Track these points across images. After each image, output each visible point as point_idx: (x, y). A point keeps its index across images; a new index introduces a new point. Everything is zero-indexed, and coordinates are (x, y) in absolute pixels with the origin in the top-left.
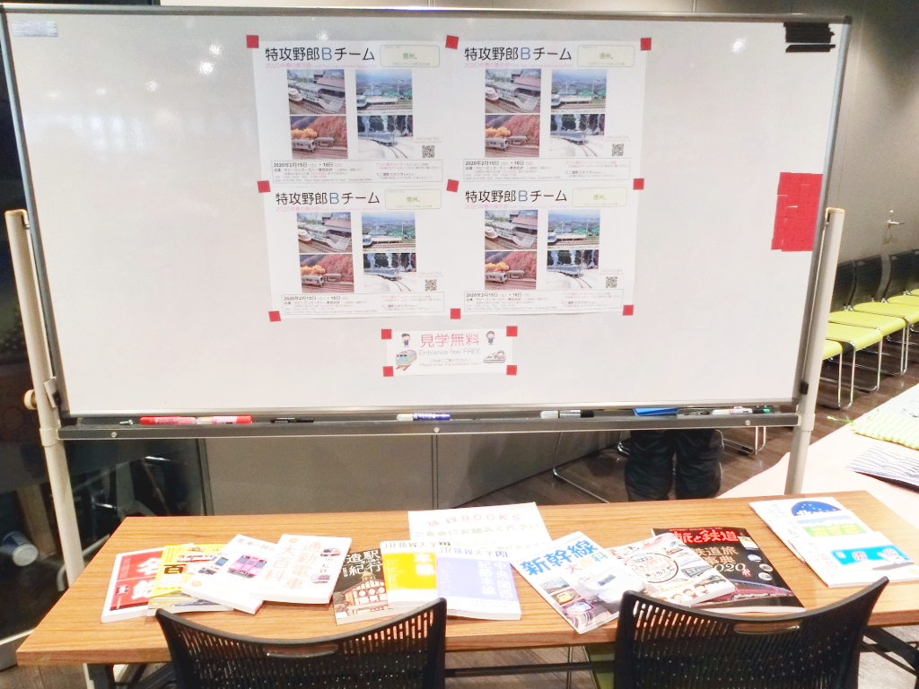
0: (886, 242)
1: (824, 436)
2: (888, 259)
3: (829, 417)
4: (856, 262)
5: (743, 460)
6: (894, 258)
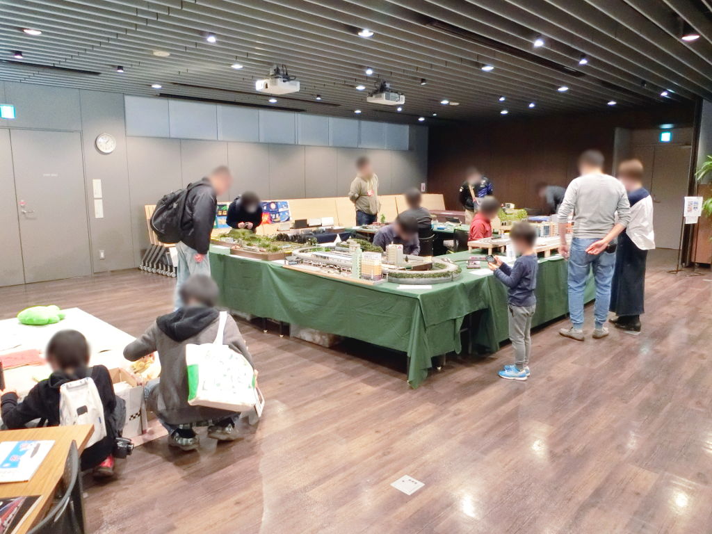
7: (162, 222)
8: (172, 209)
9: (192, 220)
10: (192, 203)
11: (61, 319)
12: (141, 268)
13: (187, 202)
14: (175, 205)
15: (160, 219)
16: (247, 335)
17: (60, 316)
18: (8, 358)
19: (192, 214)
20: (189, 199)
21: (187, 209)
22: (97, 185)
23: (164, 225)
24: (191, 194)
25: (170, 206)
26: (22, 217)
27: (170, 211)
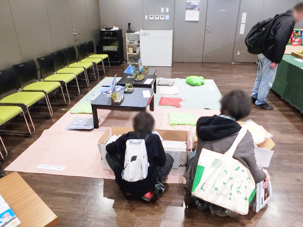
0: (75, 41)
1: (60, 118)
2: (76, 47)
3: (63, 109)
4: (65, 50)
5: (27, 139)
6: (79, 46)
7: (253, 40)
8: (262, 31)
9: (274, 39)
10: (276, 28)
11: (202, 84)
12: (257, 63)
13: (273, 27)
14: (264, 29)
15: (252, 38)
16: (295, 125)
17: (201, 83)
18: (168, 99)
19: (275, 36)
20: (275, 24)
21: (272, 32)
22: (244, 16)
23: (253, 42)
24: (277, 22)
25: (260, 30)
26: (207, 31)
27: (259, 33)
